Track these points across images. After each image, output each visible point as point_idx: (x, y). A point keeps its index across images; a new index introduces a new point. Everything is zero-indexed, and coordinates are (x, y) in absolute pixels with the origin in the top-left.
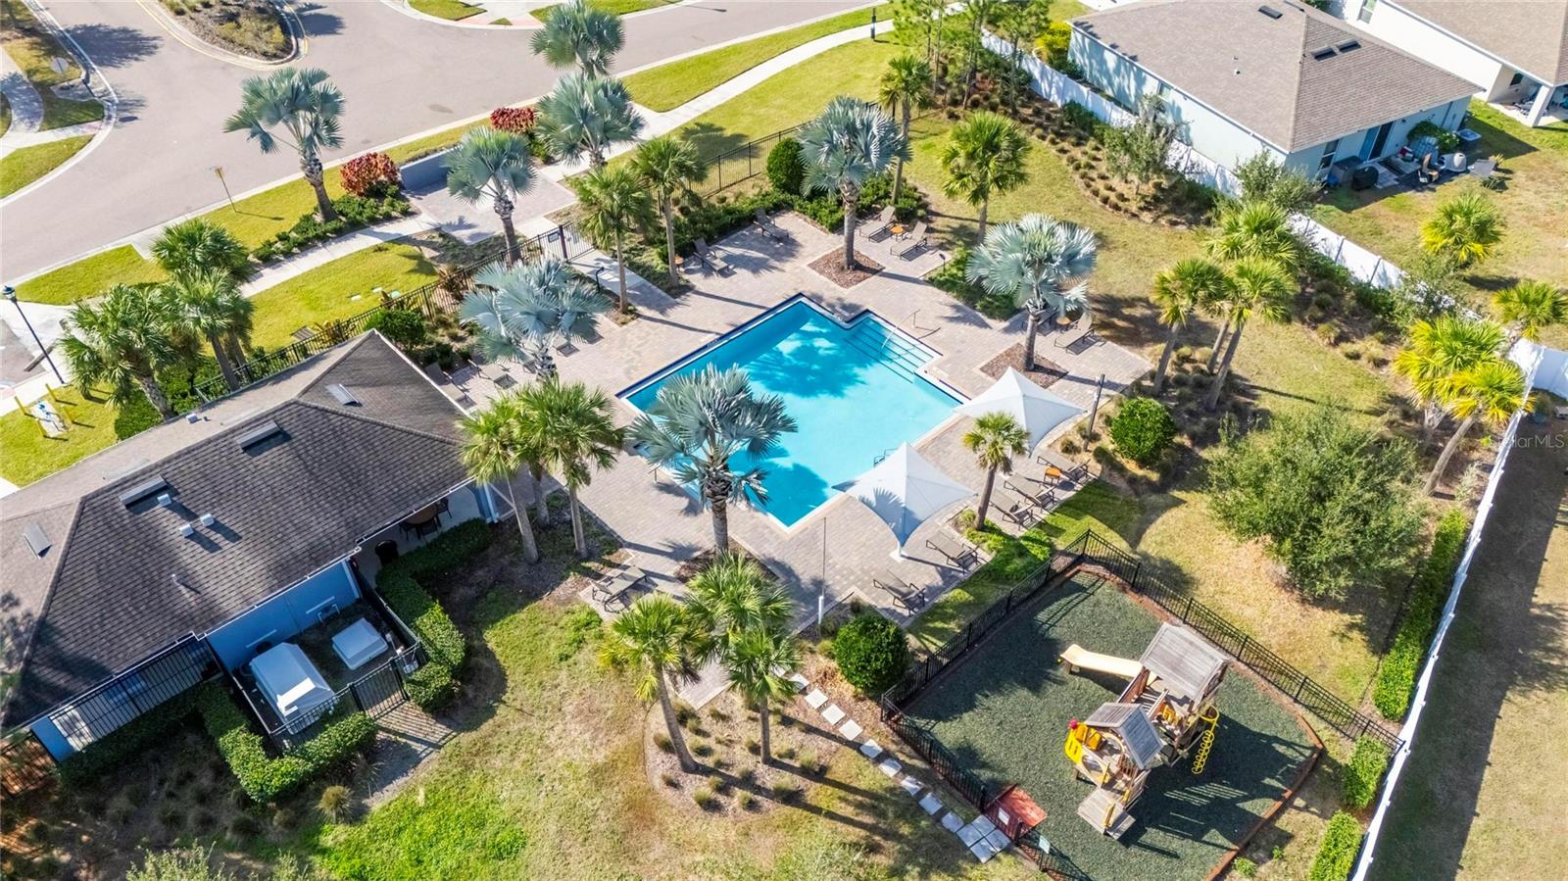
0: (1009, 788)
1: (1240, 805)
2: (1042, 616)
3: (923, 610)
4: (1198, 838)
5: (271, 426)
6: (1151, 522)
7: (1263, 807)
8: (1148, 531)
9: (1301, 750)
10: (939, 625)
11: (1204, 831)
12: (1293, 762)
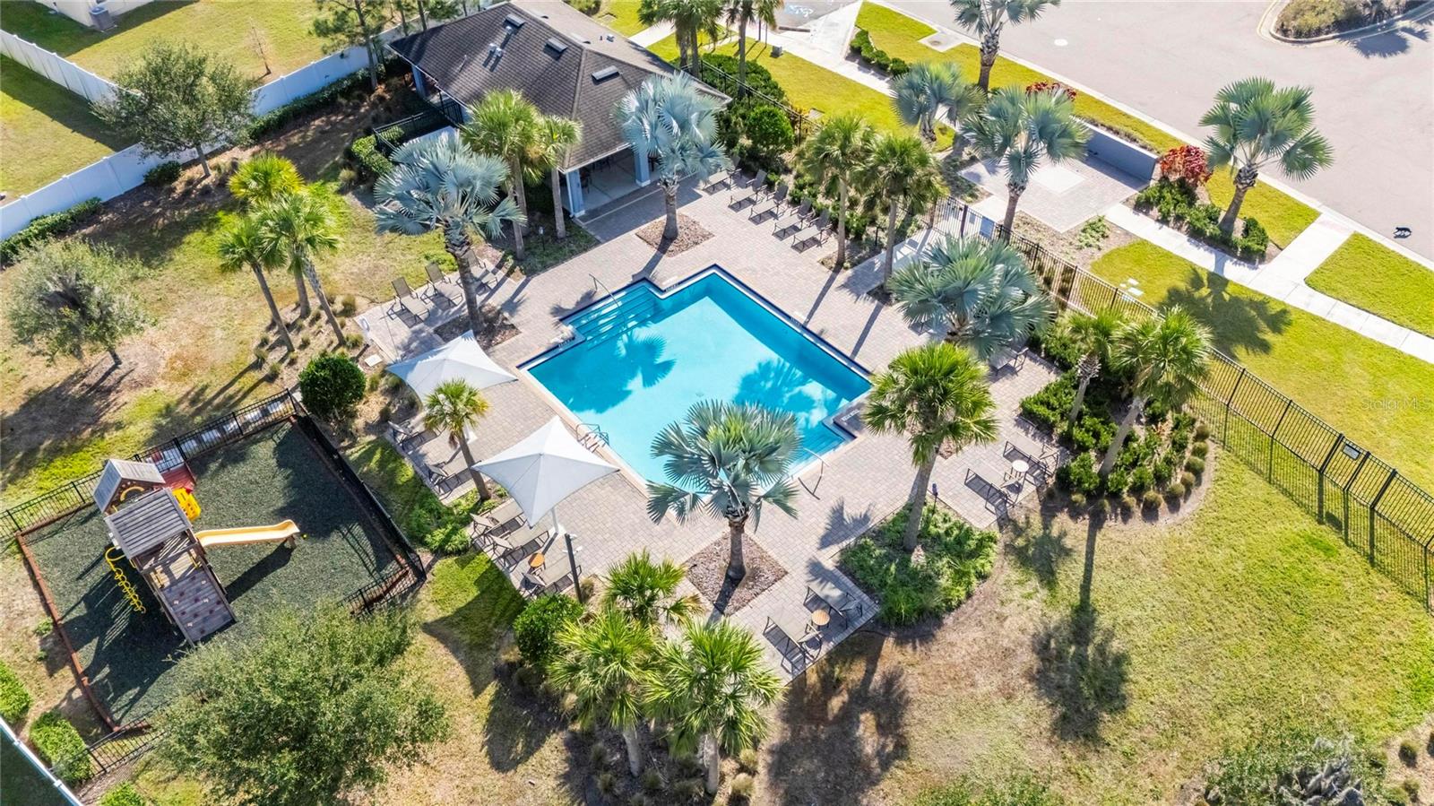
0: (195, 478)
1: (96, 641)
2: (357, 530)
3: (399, 449)
4: (85, 598)
5: (561, 46)
6: (455, 652)
7: (84, 657)
8: (442, 646)
9: (123, 711)
10: (377, 456)
11: (89, 606)
12: (114, 699)
